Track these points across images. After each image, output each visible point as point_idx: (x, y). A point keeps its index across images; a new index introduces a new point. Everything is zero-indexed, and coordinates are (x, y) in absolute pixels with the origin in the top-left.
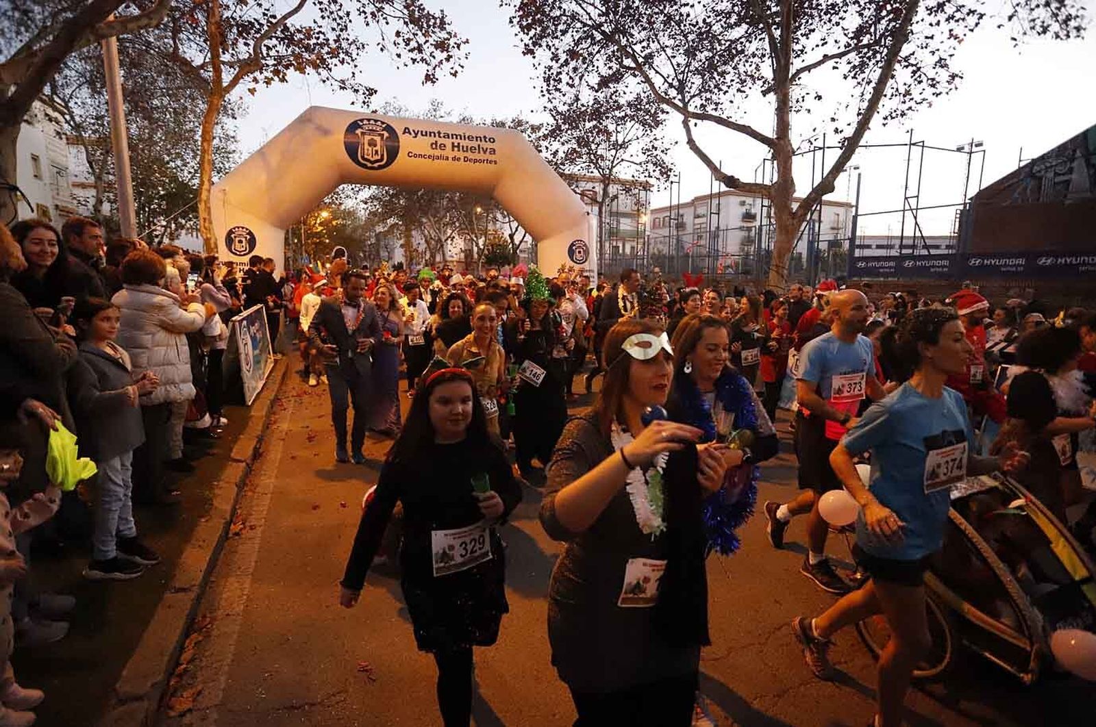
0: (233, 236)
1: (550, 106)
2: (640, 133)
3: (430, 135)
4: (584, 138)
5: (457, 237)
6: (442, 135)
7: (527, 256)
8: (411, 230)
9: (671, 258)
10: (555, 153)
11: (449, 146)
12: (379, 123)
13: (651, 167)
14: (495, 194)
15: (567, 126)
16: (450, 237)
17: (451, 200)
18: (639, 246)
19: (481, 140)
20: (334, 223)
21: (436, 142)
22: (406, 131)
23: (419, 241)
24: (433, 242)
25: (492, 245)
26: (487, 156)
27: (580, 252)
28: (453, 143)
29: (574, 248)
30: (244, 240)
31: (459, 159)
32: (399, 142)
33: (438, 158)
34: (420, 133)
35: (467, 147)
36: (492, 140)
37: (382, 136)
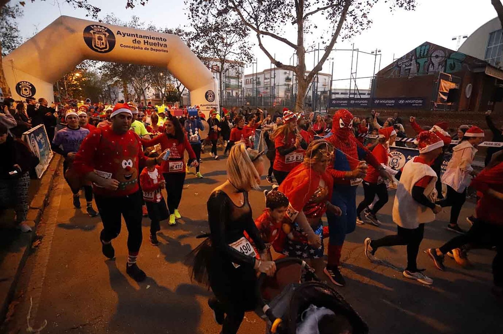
0: (20, 86)
1: (193, 23)
3: (132, 36)
4: (211, 41)
5: (151, 88)
6: (138, 36)
7: (186, 97)
8: (126, 84)
9: (254, 98)
10: (197, 48)
11: (142, 42)
13: (243, 56)
14: (168, 67)
15: (203, 34)
16: (147, 88)
17: (146, 69)
18: (240, 93)
19: (159, 40)
20: (83, 79)
21: (135, 39)
22: (119, 33)
23: (131, 89)
24: (139, 90)
25: (169, 92)
26: (163, 48)
27: (211, 96)
28: (144, 41)
29: (208, 94)
30: (28, 89)
31: (148, 49)
32: (115, 38)
33: (137, 48)
34: (126, 34)
35: (152, 43)
36: (165, 40)
37: (105, 35)
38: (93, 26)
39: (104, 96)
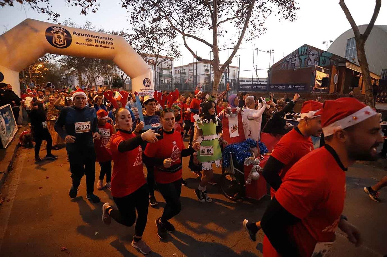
1: (134, 28)
2: (168, 40)
3: (85, 36)
4: (148, 41)
5: (100, 76)
6: (90, 36)
7: (128, 84)
8: (81, 73)
9: (181, 84)
10: (138, 45)
11: (94, 41)
12: (62, 29)
13: (172, 52)
14: (114, 60)
15: (141, 36)
16: (97, 76)
17: (97, 62)
18: (170, 80)
19: (107, 39)
20: (45, 69)
21: (88, 38)
22: (74, 33)
23: (84, 77)
24: (91, 78)
25: (115, 80)
26: (110, 45)
27: (147, 83)
28: (95, 40)
29: (145, 81)
31: (98, 46)
33: (89, 45)
34: (80, 35)
35: (101, 41)
36: (111, 39)
37: (63, 34)
38: (53, 27)
39: (62, 82)
